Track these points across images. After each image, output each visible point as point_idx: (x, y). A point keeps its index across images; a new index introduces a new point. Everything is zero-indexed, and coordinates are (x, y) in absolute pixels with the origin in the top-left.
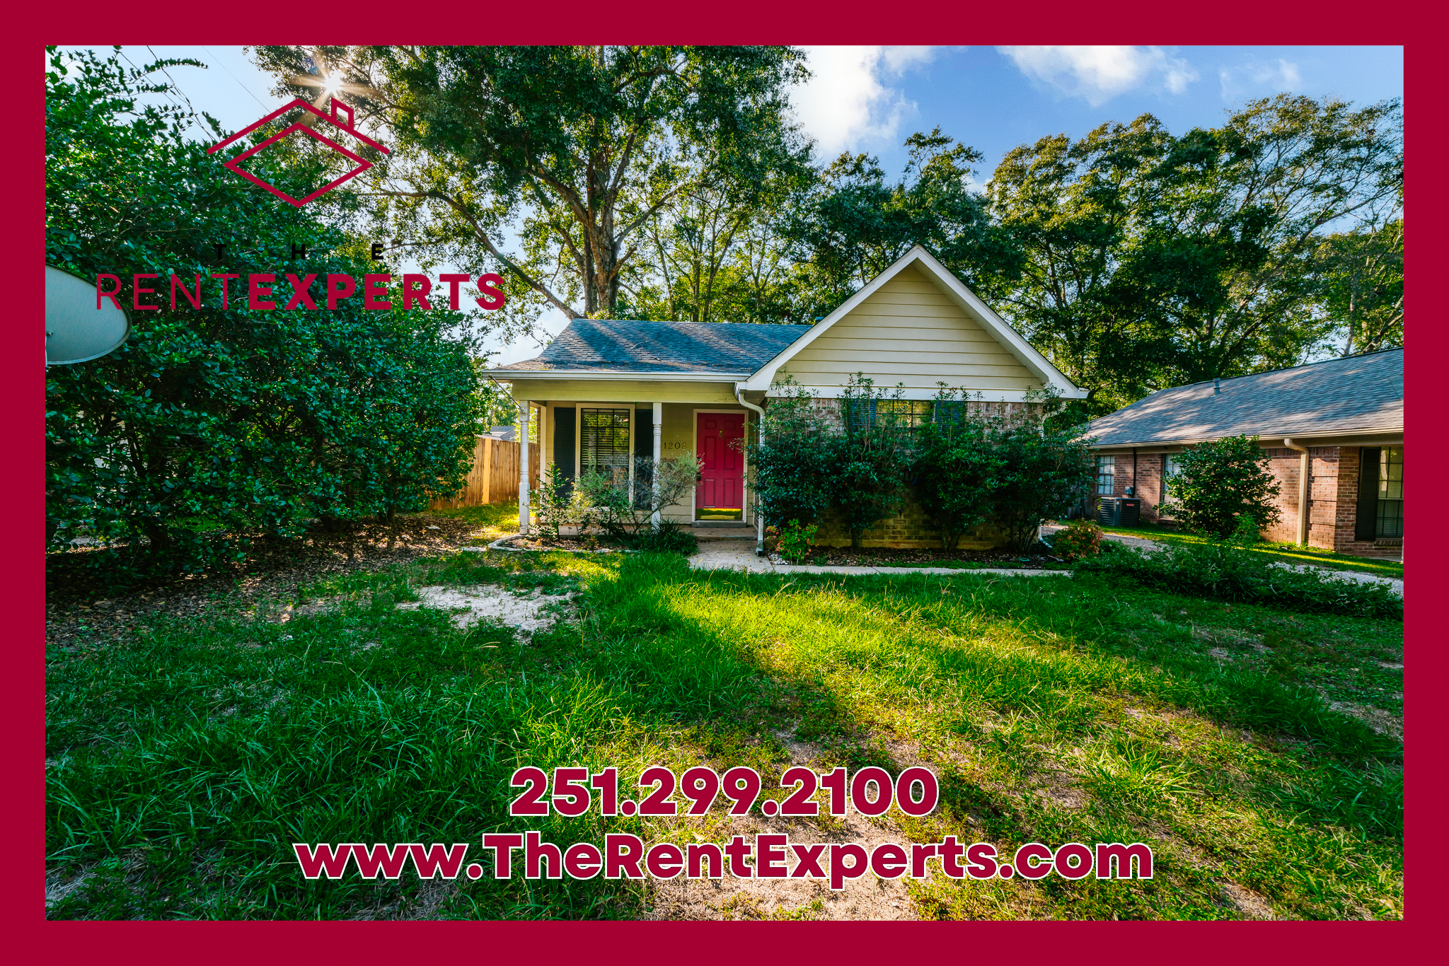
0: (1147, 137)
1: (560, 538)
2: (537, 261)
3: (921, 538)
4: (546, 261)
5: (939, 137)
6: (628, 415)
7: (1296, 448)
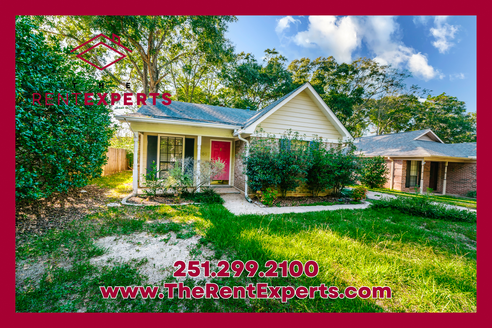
0: (331, 63)
1: (156, 196)
2: (121, 74)
3: (304, 192)
4: (124, 74)
5: (275, 51)
6: (182, 141)
7: (391, 160)
